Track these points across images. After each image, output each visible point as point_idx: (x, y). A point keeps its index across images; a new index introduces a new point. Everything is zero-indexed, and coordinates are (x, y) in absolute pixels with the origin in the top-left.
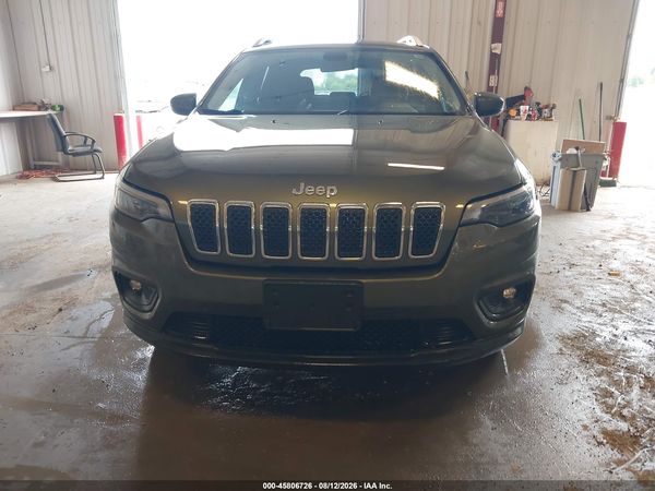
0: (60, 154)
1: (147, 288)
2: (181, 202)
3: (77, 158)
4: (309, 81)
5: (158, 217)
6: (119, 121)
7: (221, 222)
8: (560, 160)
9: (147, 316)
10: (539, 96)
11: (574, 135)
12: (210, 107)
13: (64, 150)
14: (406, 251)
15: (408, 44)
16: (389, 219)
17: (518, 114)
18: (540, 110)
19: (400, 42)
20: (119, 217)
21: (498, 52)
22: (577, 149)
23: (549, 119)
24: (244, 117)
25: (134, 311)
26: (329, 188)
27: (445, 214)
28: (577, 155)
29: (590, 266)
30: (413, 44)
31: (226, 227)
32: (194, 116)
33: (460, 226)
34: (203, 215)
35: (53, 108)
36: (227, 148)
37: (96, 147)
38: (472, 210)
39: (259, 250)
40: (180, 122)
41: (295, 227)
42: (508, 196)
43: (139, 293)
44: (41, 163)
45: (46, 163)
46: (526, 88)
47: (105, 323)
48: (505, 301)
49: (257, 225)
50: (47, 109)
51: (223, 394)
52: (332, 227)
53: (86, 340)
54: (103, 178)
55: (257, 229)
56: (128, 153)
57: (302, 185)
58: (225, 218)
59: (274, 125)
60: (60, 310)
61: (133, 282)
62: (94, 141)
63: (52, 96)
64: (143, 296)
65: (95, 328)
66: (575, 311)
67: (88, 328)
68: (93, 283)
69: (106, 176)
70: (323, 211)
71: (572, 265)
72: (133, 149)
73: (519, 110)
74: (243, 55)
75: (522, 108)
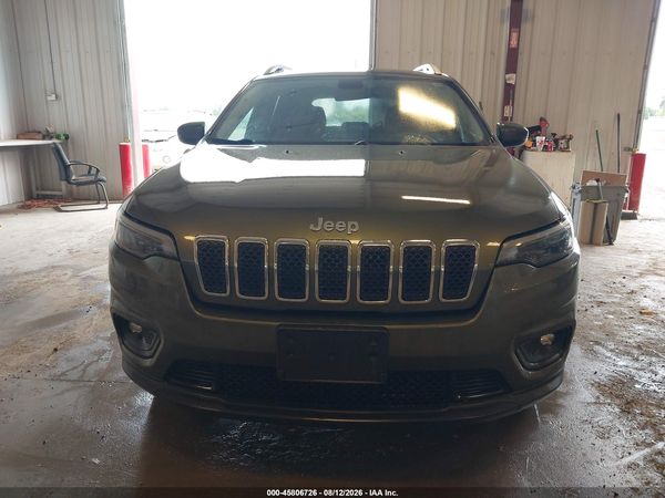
0: (64, 184)
1: (148, 332)
2: (187, 238)
3: (81, 187)
4: (320, 110)
5: (161, 254)
6: (124, 151)
7: (231, 261)
8: (580, 192)
9: (148, 363)
10: (555, 127)
11: (592, 165)
12: (219, 137)
13: (67, 179)
14: (436, 294)
15: (425, 71)
16: (417, 258)
17: (534, 145)
18: (556, 141)
19: (416, 70)
20: (119, 253)
21: (512, 82)
22: (598, 181)
23: (566, 150)
24: (256, 147)
25: (133, 356)
26: (350, 224)
27: (480, 253)
28: (597, 187)
29: (620, 304)
30: (431, 72)
31: (236, 265)
32: (203, 145)
33: (496, 266)
34: (210, 252)
35: (58, 137)
36: (238, 179)
37: (101, 176)
38: (508, 249)
39: (272, 291)
40: (187, 151)
41: (312, 265)
42: (547, 233)
43: (139, 336)
44: (43, 192)
45: (48, 193)
46: (542, 119)
47: (103, 364)
48: (543, 348)
49: (270, 263)
50: (51, 138)
51: (231, 447)
52: (354, 266)
53: (81, 384)
54: (106, 208)
55: (270, 268)
56: (133, 183)
57: (321, 220)
58: (236, 255)
59: (288, 156)
60: (56, 350)
61: (133, 324)
62: (98, 171)
63: (57, 126)
64: (144, 341)
65: (92, 369)
66: (609, 354)
67: (84, 371)
68: (92, 319)
69: (109, 206)
70: (345, 249)
71: (600, 304)
72: (138, 178)
73: (535, 141)
74: (254, 83)
75: (538, 138)
